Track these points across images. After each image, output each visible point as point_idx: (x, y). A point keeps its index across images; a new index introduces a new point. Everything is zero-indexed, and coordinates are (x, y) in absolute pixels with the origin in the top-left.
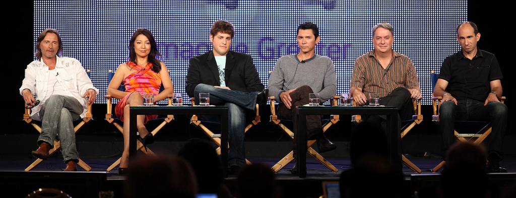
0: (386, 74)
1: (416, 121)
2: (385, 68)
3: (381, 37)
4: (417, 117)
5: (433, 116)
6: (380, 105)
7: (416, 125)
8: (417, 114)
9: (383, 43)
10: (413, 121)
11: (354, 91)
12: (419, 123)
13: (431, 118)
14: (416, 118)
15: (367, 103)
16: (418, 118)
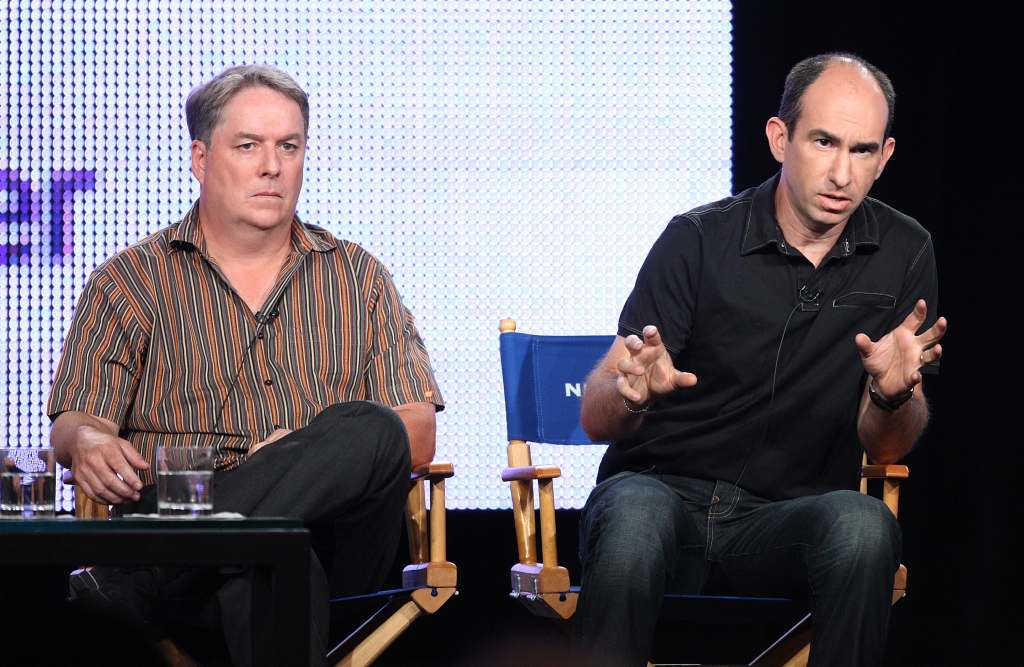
0: (261, 336)
1: (421, 595)
2: (255, 308)
3: (259, 140)
4: (423, 573)
5: (517, 568)
6: (216, 510)
7: (422, 619)
8: (428, 558)
9: (273, 168)
10: (406, 598)
11: (74, 438)
12: (433, 605)
13: (507, 580)
14: (420, 579)
15: (147, 499)
16: (430, 581)
